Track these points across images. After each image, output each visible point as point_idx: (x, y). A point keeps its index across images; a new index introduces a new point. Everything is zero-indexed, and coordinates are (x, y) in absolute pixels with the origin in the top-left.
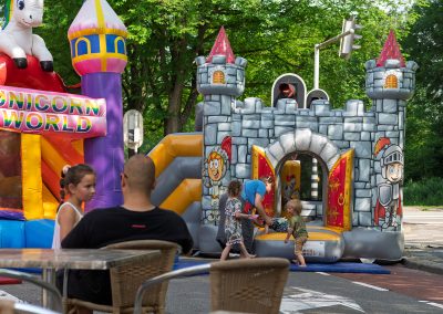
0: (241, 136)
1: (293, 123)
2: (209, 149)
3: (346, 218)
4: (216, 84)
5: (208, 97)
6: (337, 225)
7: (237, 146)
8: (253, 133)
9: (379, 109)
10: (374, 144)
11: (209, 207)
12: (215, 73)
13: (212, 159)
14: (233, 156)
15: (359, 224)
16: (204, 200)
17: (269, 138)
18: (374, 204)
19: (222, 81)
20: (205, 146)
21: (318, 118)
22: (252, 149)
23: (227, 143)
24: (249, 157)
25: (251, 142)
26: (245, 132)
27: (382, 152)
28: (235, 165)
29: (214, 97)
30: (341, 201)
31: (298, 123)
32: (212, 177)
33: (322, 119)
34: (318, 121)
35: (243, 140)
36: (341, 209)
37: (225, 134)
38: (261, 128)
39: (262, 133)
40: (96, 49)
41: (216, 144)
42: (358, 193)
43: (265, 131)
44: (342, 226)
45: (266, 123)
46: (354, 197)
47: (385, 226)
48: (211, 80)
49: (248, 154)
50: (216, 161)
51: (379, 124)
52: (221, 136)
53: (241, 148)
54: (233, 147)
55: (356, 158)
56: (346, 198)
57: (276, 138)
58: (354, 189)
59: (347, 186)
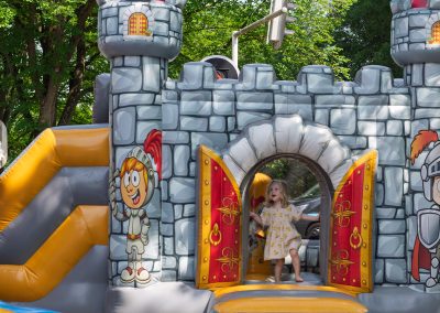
0: (178, 129)
1: (269, 106)
2: (122, 153)
3: (364, 271)
4: (133, 37)
5: (118, 61)
6: (348, 283)
7: (172, 147)
8: (200, 124)
9: (416, 79)
10: (409, 141)
11: (122, 254)
12: (132, 18)
13: (127, 171)
14: (165, 164)
15: (385, 281)
16: (114, 243)
17: (228, 133)
18: (411, 245)
19: (144, 31)
20: (115, 147)
21: (313, 98)
22: (199, 151)
23: (154, 143)
24: (193, 165)
25: (196, 139)
26: (185, 122)
27: (424, 155)
28: (168, 180)
29: (129, 60)
30: (356, 241)
31: (279, 107)
32: (129, 202)
33: (319, 99)
34: (313, 102)
35: (182, 137)
36: (354, 255)
37: (153, 125)
38: (213, 114)
39: (216, 123)
41: (135, 144)
42: (383, 226)
43: (222, 120)
44: (358, 284)
45: (220, 106)
46: (377, 234)
47: (431, 282)
48: (124, 29)
49: (191, 160)
50: (135, 174)
51: (417, 107)
52: (144, 130)
53: (180, 151)
54: (165, 150)
55: (378, 166)
56: (365, 236)
57: (241, 133)
58: (377, 220)
59: (365, 215)
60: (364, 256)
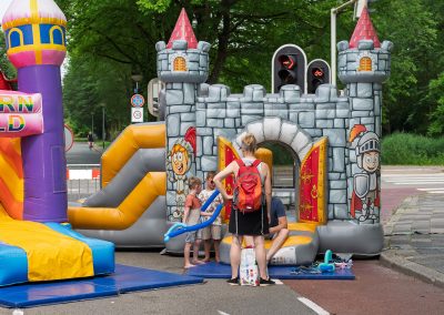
0: (205, 126)
1: (261, 111)
2: (172, 141)
3: (320, 212)
4: (178, 72)
5: (169, 86)
6: (311, 219)
7: (202, 137)
8: (219, 123)
9: (352, 93)
10: (348, 131)
11: (174, 203)
12: (176, 60)
13: (175, 152)
14: (199, 148)
15: (334, 218)
16: (169, 196)
17: (236, 128)
18: (350, 195)
19: (184, 68)
20: (168, 138)
21: (288, 105)
22: (218, 140)
23: (191, 135)
24: (215, 148)
25: (217, 132)
26: (210, 122)
27: (357, 139)
28: (200, 157)
29: (176, 86)
30: (315, 194)
31: (267, 111)
32: (177, 171)
33: (291, 106)
34: (288, 108)
35: (208, 131)
36: (314, 203)
37: (190, 124)
38: (227, 117)
39: (229, 122)
40: (29, 41)
41: (179, 136)
42: (333, 184)
43: (232, 121)
44: (317, 220)
45: (232, 112)
46: (328, 189)
47: (362, 219)
48: (171, 67)
49: (213, 145)
50: (180, 154)
51: (353, 110)
52: (185, 127)
53: (207, 139)
54: (198, 139)
55: (329, 147)
56: (320, 190)
57: (242, 127)
58: (328, 180)
59: (320, 178)
60: (320, 203)
